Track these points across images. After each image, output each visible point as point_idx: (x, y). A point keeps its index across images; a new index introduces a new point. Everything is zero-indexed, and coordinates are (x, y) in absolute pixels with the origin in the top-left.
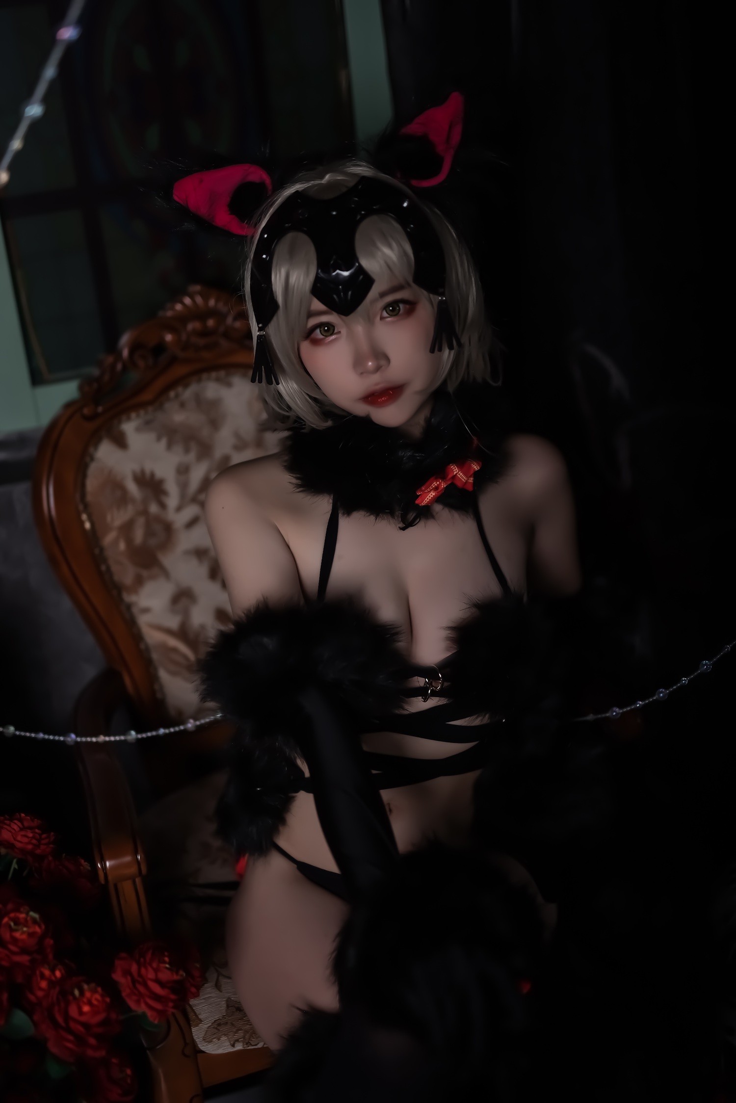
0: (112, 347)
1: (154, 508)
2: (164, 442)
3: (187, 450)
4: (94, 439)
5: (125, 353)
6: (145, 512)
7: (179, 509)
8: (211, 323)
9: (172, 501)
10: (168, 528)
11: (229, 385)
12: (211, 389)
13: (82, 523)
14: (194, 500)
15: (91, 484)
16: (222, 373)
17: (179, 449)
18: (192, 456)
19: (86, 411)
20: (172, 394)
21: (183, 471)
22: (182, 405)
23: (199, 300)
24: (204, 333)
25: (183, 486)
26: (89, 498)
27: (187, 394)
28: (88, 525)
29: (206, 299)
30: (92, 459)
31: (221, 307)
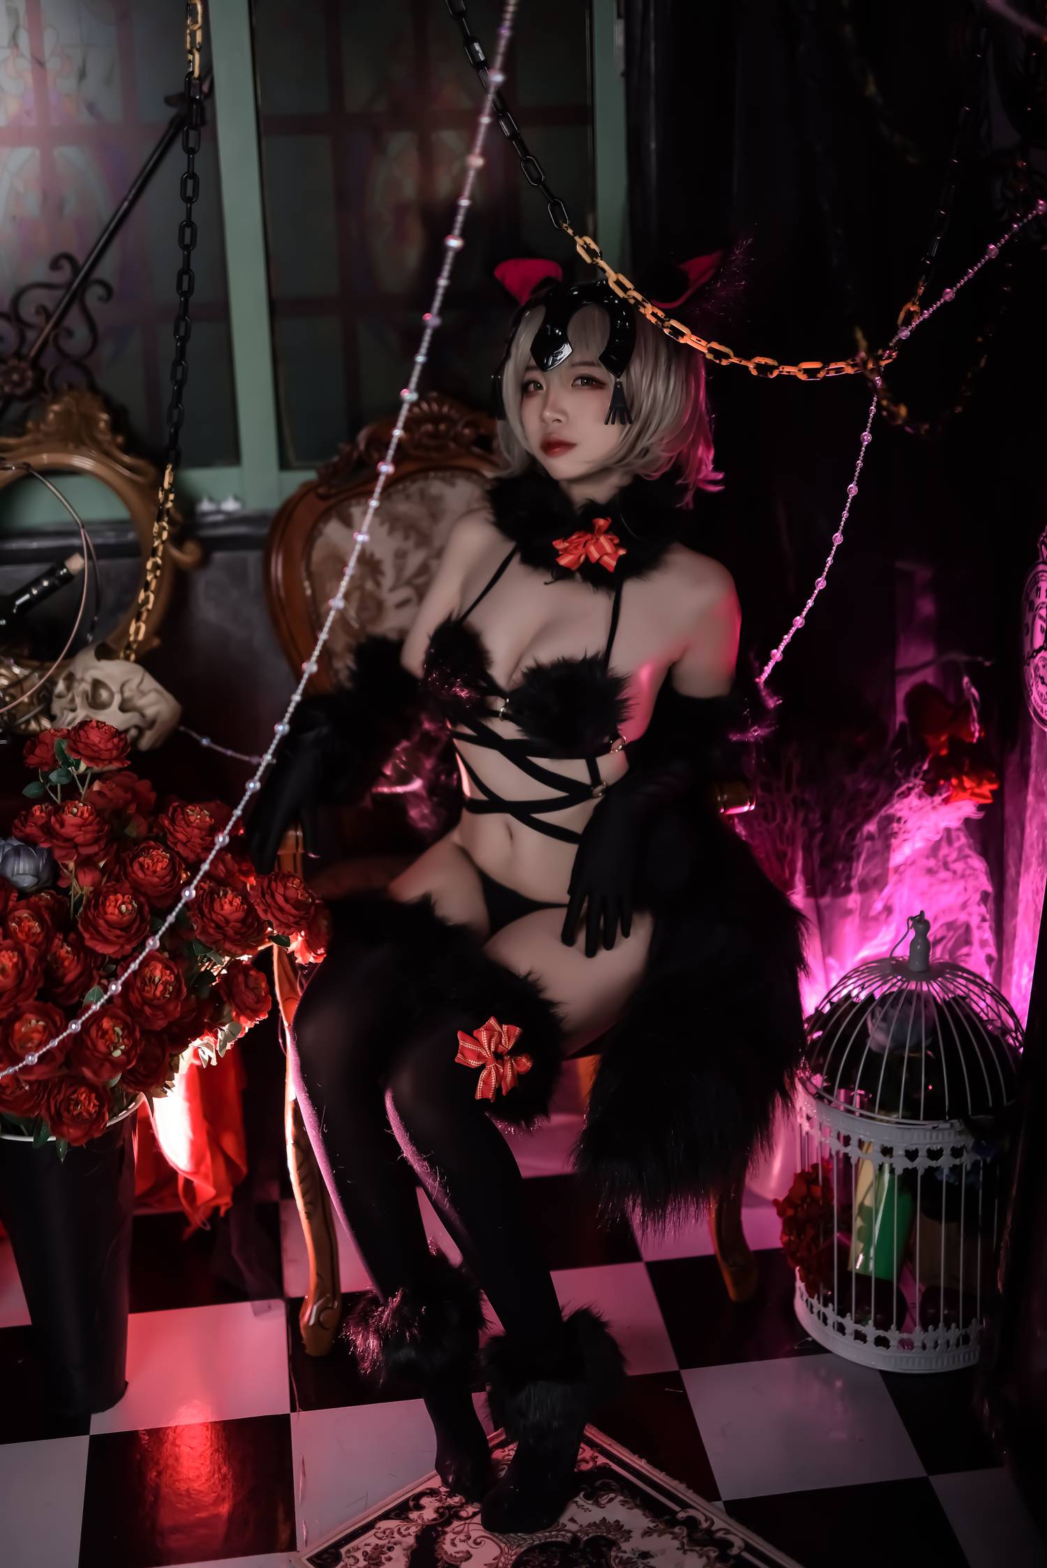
0: (352, 439)
1: (369, 585)
2: (386, 528)
3: (406, 538)
4: (325, 516)
5: (362, 446)
6: (361, 588)
7: (393, 589)
8: (442, 427)
9: (388, 580)
10: (380, 605)
11: (453, 485)
12: (436, 487)
13: (304, 589)
14: (409, 583)
15: (317, 554)
16: (448, 474)
17: (399, 535)
18: (410, 544)
19: (321, 490)
20: (400, 487)
21: (401, 555)
22: (408, 497)
23: (435, 407)
24: (435, 435)
25: (399, 570)
26: (313, 567)
27: (414, 488)
28: (309, 592)
29: (440, 406)
30: (321, 534)
31: (454, 414)
